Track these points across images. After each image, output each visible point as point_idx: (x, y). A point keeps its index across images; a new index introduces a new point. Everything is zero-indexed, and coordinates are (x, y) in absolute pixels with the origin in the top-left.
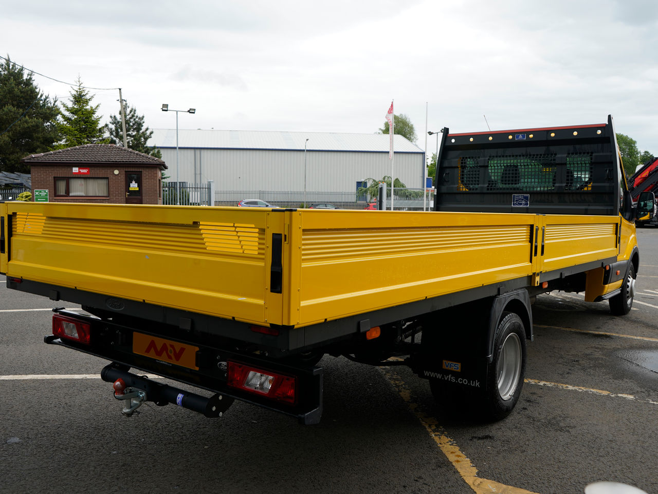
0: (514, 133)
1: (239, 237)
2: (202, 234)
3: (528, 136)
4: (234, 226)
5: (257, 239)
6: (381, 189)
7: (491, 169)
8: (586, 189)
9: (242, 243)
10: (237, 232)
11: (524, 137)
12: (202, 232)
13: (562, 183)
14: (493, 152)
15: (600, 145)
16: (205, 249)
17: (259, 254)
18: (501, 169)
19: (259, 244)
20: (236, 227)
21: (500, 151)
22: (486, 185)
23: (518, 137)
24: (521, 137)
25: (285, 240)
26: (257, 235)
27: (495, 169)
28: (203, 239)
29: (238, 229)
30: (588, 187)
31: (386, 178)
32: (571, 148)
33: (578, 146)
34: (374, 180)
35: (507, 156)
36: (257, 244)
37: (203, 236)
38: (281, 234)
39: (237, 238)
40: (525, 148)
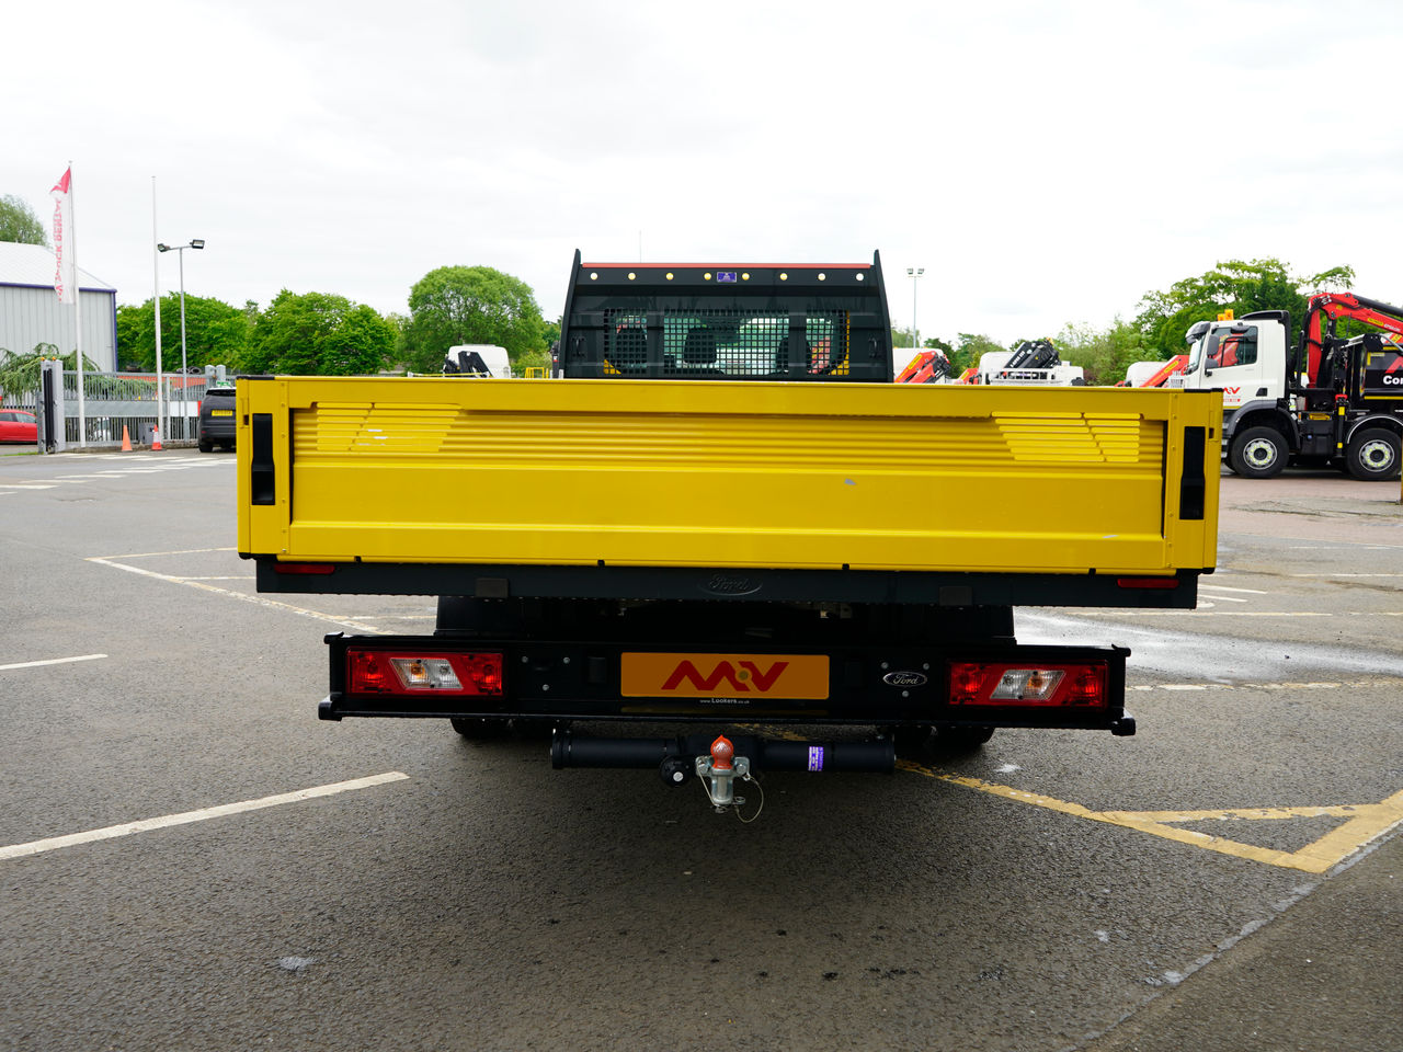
0: (713, 270)
1: (1094, 435)
2: (1002, 434)
3: (740, 277)
4: (1083, 418)
5: (1137, 438)
6: (49, 375)
7: (670, 334)
8: (834, 372)
9: (1102, 445)
10: (1090, 427)
11: (732, 277)
12: (1002, 429)
13: (798, 361)
14: (673, 301)
15: (859, 299)
16: (1013, 459)
17: (1140, 461)
18: (682, 334)
19: (1141, 445)
20: (1087, 420)
21: (686, 301)
22: (662, 364)
23: (721, 276)
24: (727, 276)
25: (1211, 436)
26: (1138, 431)
27: (676, 334)
28: (1005, 442)
29: (1090, 422)
30: (837, 369)
31: (44, 348)
32: (812, 301)
33: (823, 300)
34: (8, 352)
35: (698, 311)
36: (1137, 445)
37: (1006, 436)
38: (1204, 428)
39: (1090, 437)
40: (733, 298)
